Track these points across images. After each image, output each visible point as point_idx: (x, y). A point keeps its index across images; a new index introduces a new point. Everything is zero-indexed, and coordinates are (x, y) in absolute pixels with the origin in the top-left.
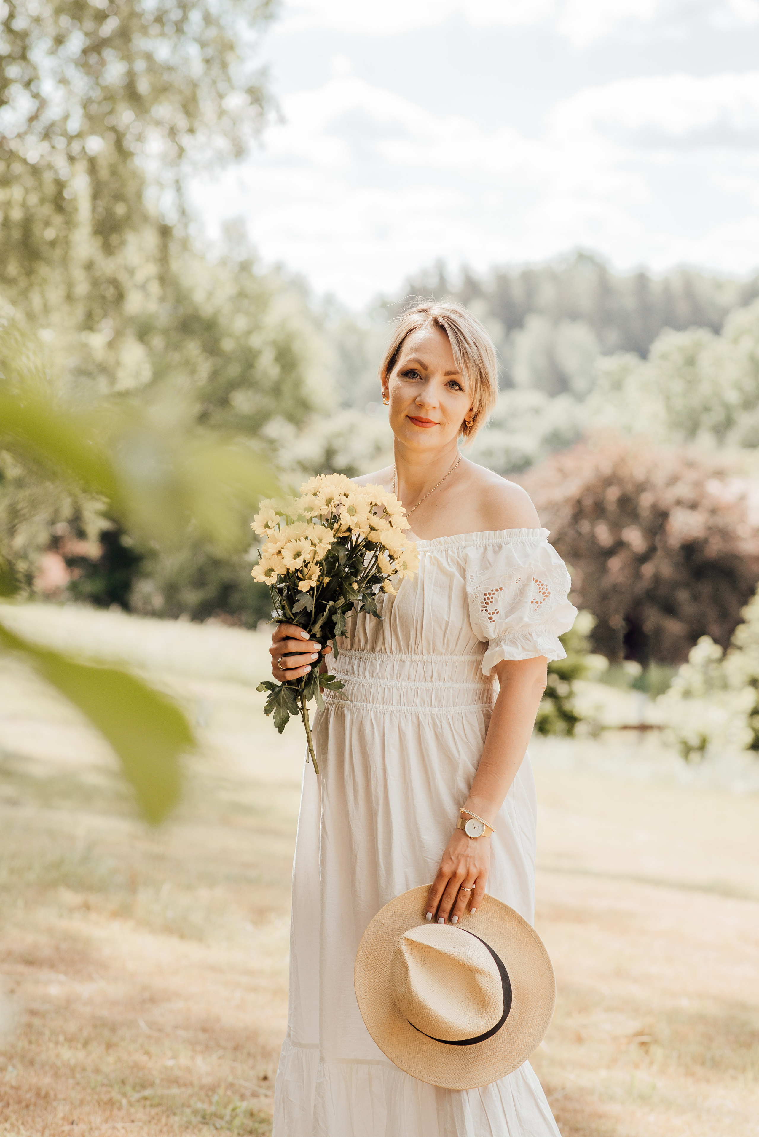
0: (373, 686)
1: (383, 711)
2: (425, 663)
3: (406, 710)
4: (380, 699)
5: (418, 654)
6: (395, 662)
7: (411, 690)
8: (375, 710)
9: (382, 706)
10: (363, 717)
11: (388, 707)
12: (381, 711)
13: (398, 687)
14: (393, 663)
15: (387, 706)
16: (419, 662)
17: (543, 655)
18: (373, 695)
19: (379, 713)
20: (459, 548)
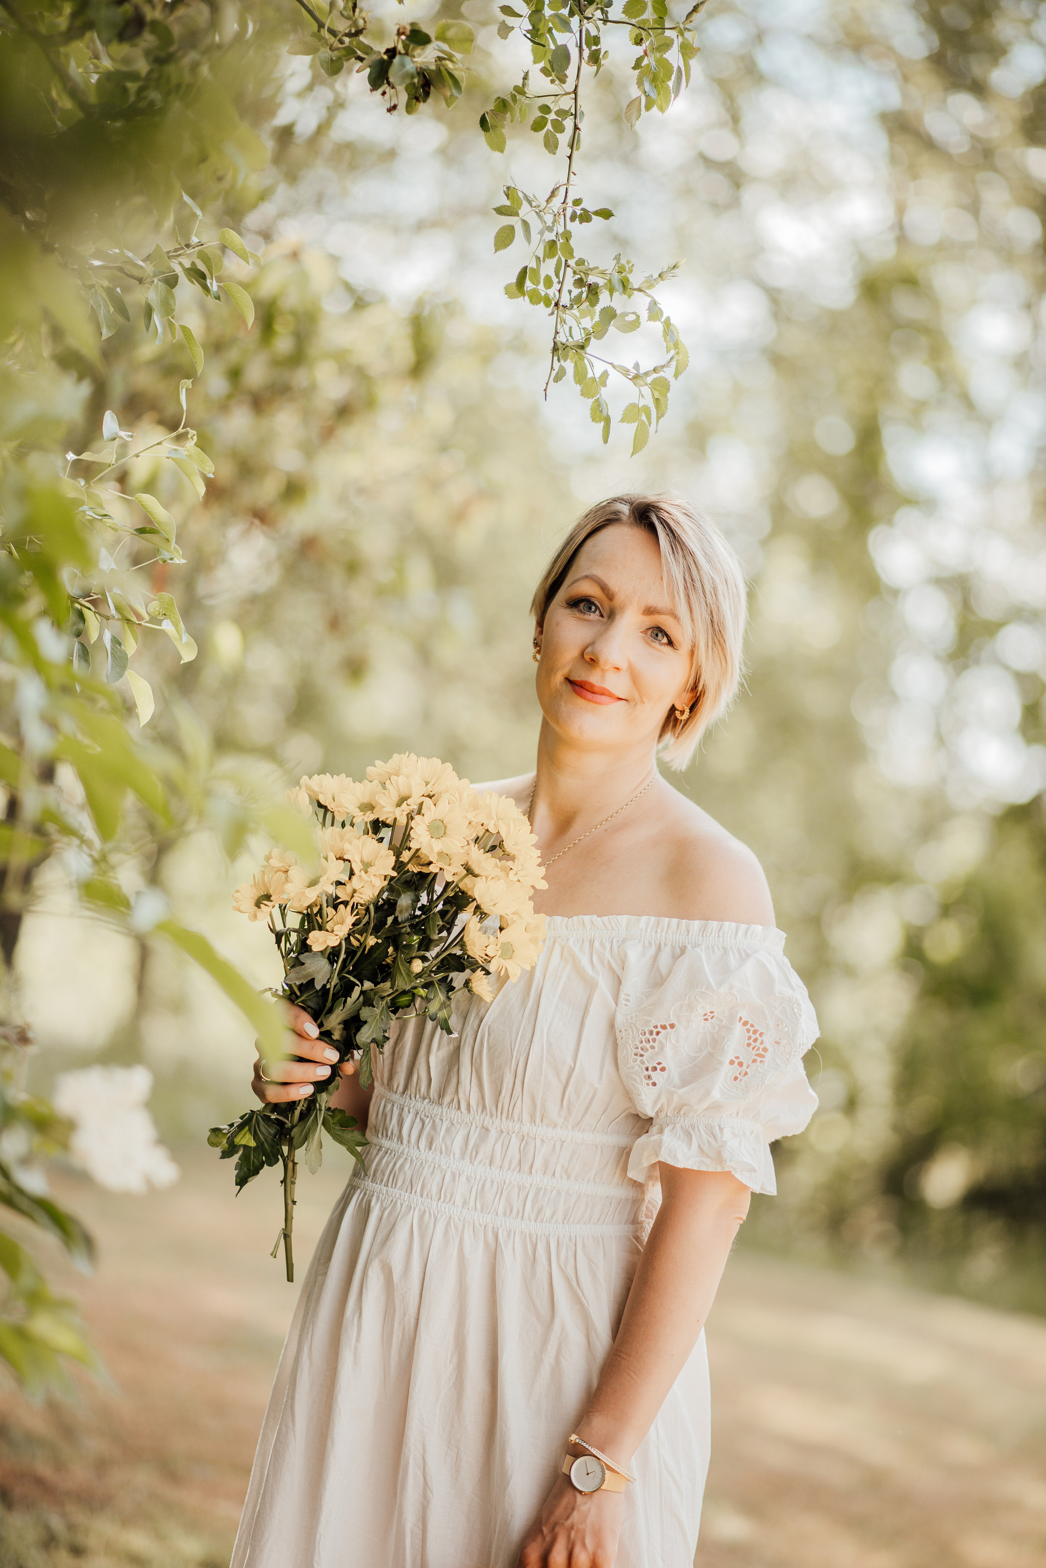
0: (428, 1164)
1: (436, 1212)
2: (523, 1139)
3: (476, 1218)
4: (435, 1190)
5: (514, 1121)
6: (473, 1128)
7: (492, 1185)
8: (423, 1207)
9: (435, 1203)
10: (400, 1217)
11: (445, 1207)
12: (432, 1211)
13: (469, 1174)
14: (468, 1129)
15: (444, 1204)
16: (514, 1135)
17: (730, 1172)
18: (424, 1180)
19: (427, 1215)
20: (614, 940)
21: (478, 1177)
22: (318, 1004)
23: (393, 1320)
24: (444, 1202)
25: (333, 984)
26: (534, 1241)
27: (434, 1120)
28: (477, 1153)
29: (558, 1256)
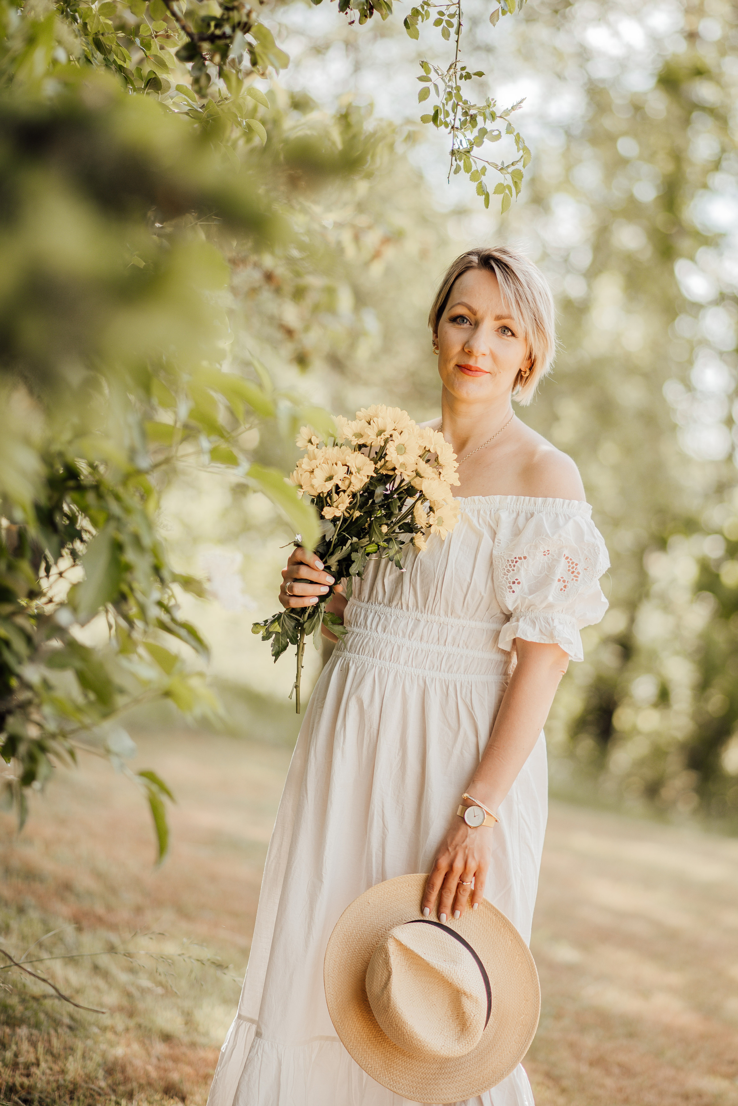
0: (384, 640)
1: (389, 668)
2: (441, 625)
3: (412, 671)
4: (387, 656)
5: (435, 615)
6: (410, 620)
7: (422, 652)
8: (381, 666)
9: (388, 663)
10: (367, 672)
11: (394, 665)
12: (386, 668)
13: (408, 646)
14: (407, 620)
15: (394, 664)
16: (435, 623)
17: (558, 644)
18: (381, 650)
19: (383, 670)
20: (492, 510)
21: (414, 648)
22: (324, 550)
23: (364, 731)
24: (393, 662)
25: (334, 538)
26: (447, 684)
27: (386, 616)
28: (413, 634)
29: (461, 693)
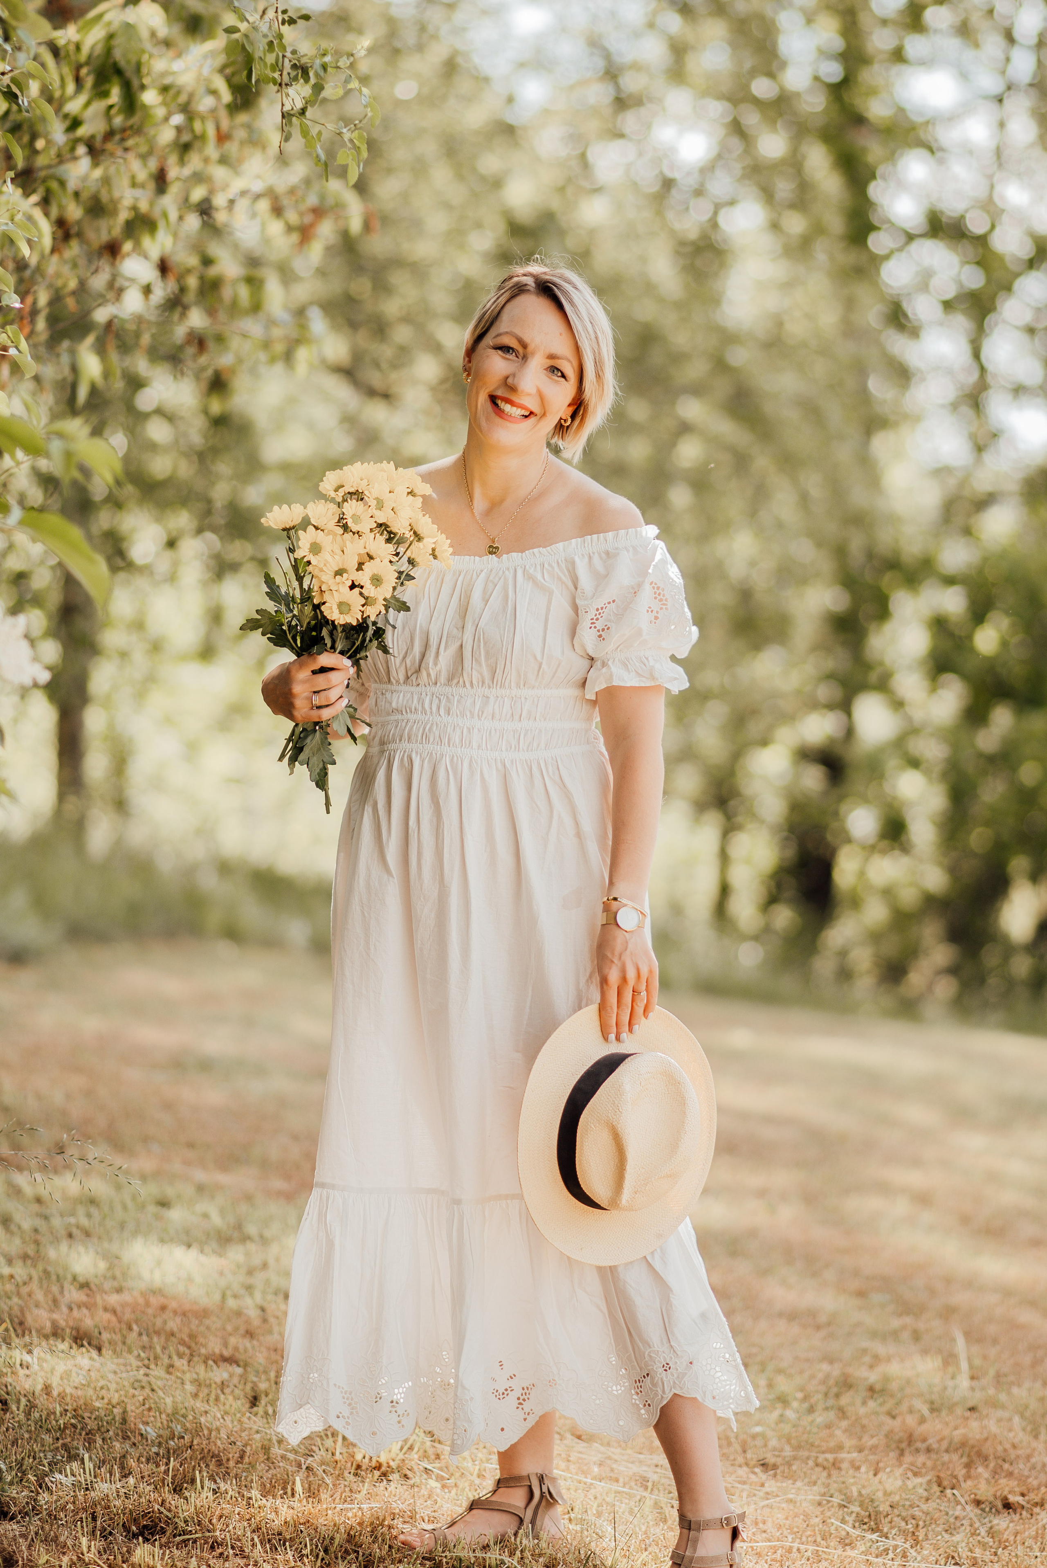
2: (513, 699)
14: (474, 699)
15: (466, 749)
16: (506, 698)
18: (448, 736)
21: (486, 728)
26: (529, 764)
27: (447, 697)
28: (483, 712)
29: (548, 772)
